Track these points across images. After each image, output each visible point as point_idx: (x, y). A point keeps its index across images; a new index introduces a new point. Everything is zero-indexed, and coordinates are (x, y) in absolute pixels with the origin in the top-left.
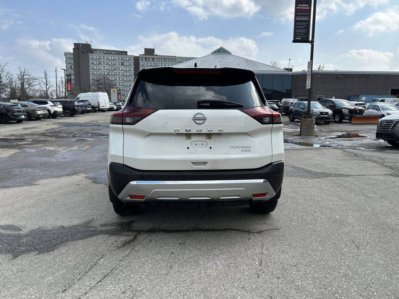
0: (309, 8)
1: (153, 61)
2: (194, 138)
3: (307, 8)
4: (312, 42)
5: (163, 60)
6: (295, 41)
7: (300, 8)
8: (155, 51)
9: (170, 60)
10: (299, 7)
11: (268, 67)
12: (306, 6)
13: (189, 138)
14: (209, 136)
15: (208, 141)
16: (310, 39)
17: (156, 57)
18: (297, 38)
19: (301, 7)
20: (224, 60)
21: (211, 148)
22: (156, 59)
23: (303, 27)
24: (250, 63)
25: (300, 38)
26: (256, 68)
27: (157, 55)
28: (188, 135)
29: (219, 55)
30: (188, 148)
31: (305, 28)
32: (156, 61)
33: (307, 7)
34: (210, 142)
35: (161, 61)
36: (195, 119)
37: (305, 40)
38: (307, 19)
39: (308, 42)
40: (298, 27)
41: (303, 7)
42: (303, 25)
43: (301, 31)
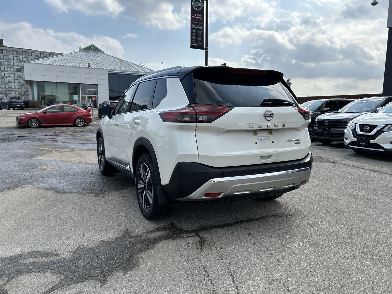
0: (202, 18)
1: (2, 53)
2: (259, 134)
3: (201, 18)
4: (206, 49)
5: (15, 52)
6: (192, 47)
7: (195, 17)
8: (4, 41)
9: (24, 53)
11: (146, 70)
12: (200, 16)
13: (256, 133)
14: (270, 131)
15: (270, 136)
16: (205, 47)
17: (6, 48)
18: (194, 45)
20: (96, 58)
21: (273, 142)
22: (5, 51)
24: (124, 63)
25: (196, 45)
26: (131, 68)
27: (6, 47)
28: (255, 132)
29: (90, 53)
30: (256, 143)
31: (199, 36)
32: (5, 52)
34: (272, 137)
35: (12, 53)
36: (265, 116)
37: (200, 47)
38: (201, 28)
39: (202, 48)
40: (194, 34)
41: (197, 16)
42: (198, 33)
43: (196, 38)
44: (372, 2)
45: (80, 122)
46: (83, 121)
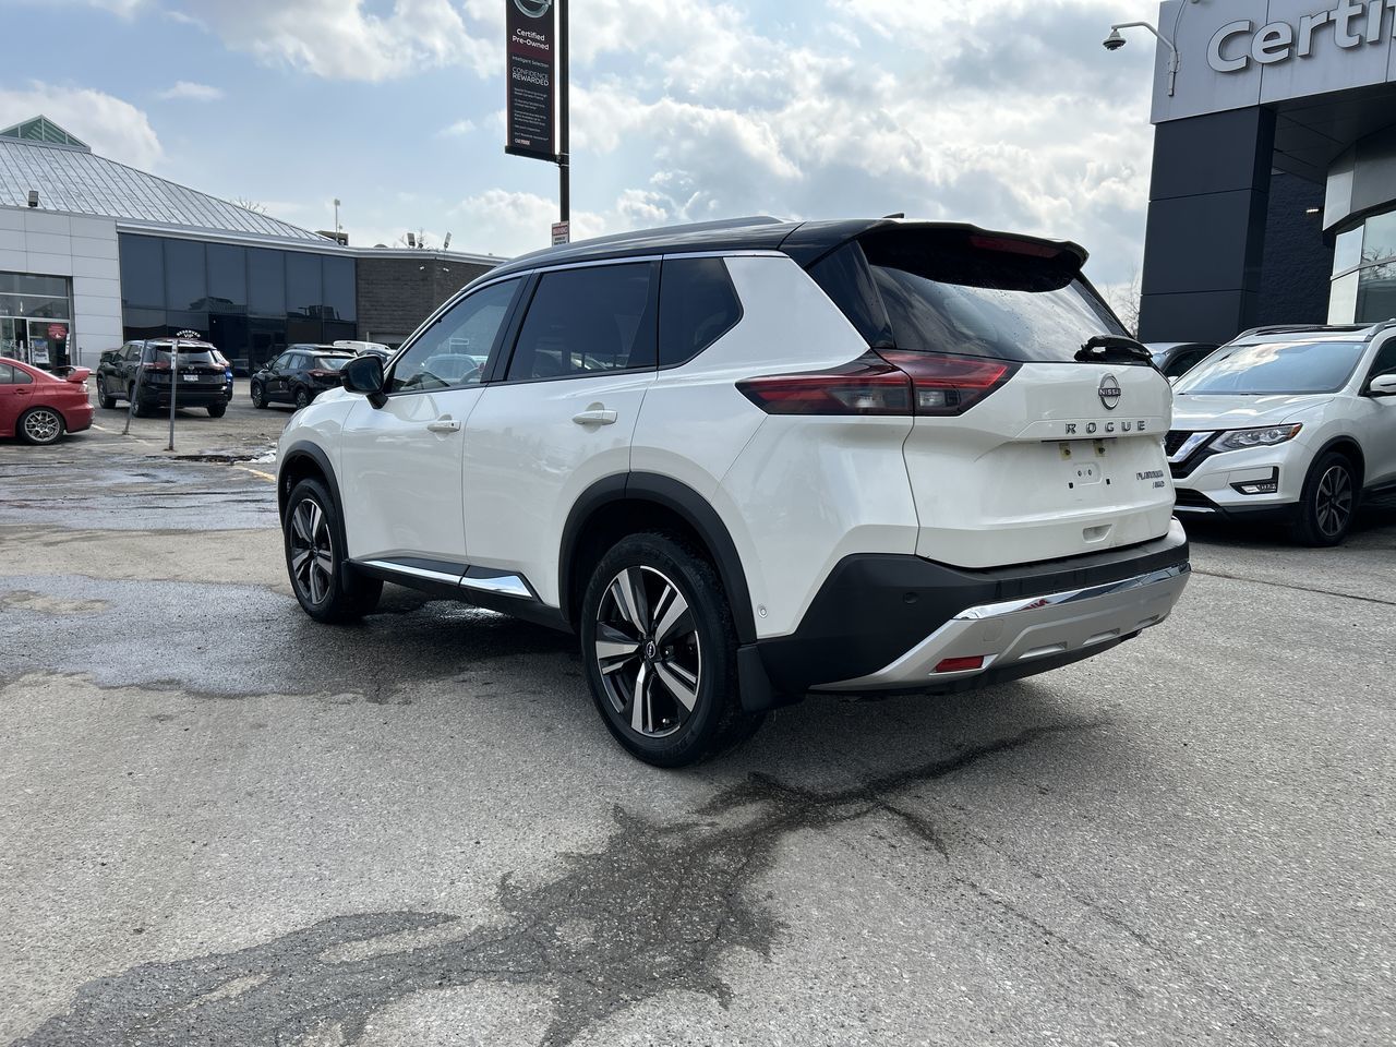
0: (547, 47)
2: (1075, 455)
3: (542, 46)
4: (563, 161)
6: (513, 149)
7: (521, 41)
10: (519, 37)
11: (275, 226)
12: (538, 37)
13: (1067, 453)
15: (1099, 460)
16: (557, 151)
18: (519, 141)
19: (525, 38)
20: (59, 172)
21: (1108, 482)
23: (534, 106)
24: (183, 198)
25: (527, 143)
26: (212, 219)
28: (1064, 446)
29: (33, 149)
30: (1071, 486)
31: (538, 111)
33: (541, 42)
34: (1107, 465)
36: (1103, 394)
37: (542, 151)
38: (543, 82)
39: (550, 157)
40: (519, 103)
41: (531, 39)
42: (534, 100)
43: (529, 118)
44: (1107, 39)
45: (41, 427)
46: (53, 421)
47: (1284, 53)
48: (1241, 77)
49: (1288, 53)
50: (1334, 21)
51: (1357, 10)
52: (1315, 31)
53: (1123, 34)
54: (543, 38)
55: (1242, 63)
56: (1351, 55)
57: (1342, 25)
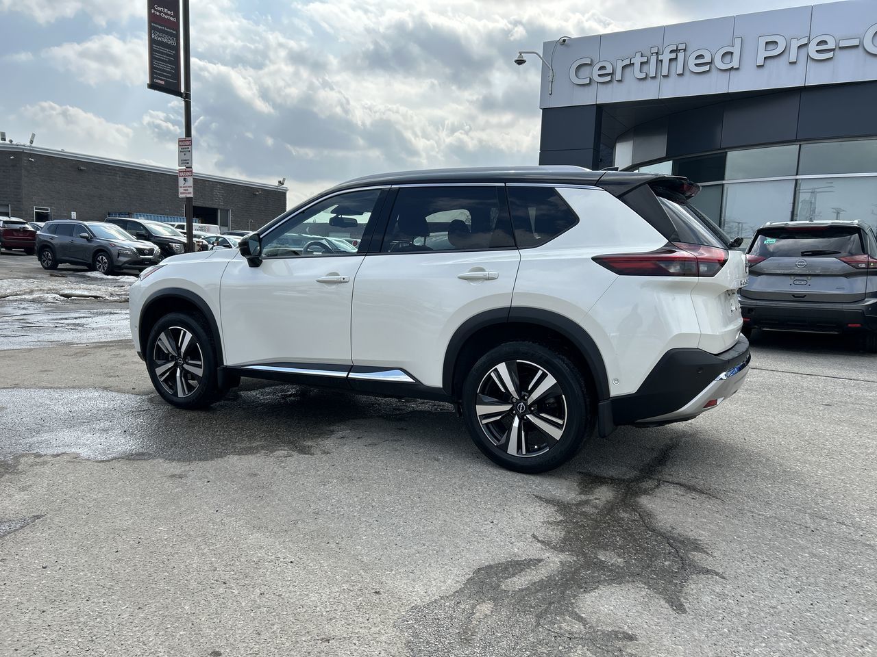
0: (175, 20)
3: (172, 19)
4: (187, 97)
6: (153, 86)
7: (158, 13)
10: (157, 11)
12: (169, 12)
16: (183, 90)
18: (157, 81)
19: (160, 12)
23: (167, 58)
25: (163, 83)
31: (170, 62)
33: (171, 16)
37: (172, 89)
38: (172, 42)
39: (178, 93)
40: (157, 55)
41: (164, 13)
42: (167, 54)
43: (164, 66)
44: (516, 59)
47: (609, 78)
48: (586, 88)
49: (610, 78)
50: (633, 64)
51: (644, 59)
52: (624, 67)
53: (525, 57)
54: (172, 13)
55: (587, 81)
56: (641, 82)
57: (637, 66)
